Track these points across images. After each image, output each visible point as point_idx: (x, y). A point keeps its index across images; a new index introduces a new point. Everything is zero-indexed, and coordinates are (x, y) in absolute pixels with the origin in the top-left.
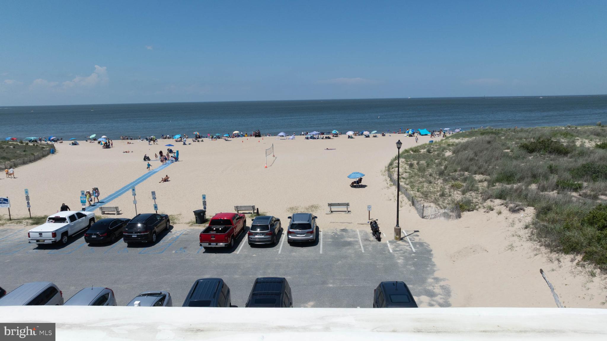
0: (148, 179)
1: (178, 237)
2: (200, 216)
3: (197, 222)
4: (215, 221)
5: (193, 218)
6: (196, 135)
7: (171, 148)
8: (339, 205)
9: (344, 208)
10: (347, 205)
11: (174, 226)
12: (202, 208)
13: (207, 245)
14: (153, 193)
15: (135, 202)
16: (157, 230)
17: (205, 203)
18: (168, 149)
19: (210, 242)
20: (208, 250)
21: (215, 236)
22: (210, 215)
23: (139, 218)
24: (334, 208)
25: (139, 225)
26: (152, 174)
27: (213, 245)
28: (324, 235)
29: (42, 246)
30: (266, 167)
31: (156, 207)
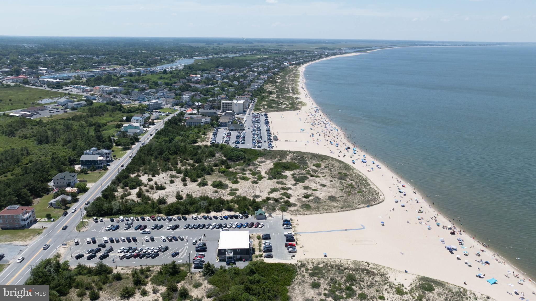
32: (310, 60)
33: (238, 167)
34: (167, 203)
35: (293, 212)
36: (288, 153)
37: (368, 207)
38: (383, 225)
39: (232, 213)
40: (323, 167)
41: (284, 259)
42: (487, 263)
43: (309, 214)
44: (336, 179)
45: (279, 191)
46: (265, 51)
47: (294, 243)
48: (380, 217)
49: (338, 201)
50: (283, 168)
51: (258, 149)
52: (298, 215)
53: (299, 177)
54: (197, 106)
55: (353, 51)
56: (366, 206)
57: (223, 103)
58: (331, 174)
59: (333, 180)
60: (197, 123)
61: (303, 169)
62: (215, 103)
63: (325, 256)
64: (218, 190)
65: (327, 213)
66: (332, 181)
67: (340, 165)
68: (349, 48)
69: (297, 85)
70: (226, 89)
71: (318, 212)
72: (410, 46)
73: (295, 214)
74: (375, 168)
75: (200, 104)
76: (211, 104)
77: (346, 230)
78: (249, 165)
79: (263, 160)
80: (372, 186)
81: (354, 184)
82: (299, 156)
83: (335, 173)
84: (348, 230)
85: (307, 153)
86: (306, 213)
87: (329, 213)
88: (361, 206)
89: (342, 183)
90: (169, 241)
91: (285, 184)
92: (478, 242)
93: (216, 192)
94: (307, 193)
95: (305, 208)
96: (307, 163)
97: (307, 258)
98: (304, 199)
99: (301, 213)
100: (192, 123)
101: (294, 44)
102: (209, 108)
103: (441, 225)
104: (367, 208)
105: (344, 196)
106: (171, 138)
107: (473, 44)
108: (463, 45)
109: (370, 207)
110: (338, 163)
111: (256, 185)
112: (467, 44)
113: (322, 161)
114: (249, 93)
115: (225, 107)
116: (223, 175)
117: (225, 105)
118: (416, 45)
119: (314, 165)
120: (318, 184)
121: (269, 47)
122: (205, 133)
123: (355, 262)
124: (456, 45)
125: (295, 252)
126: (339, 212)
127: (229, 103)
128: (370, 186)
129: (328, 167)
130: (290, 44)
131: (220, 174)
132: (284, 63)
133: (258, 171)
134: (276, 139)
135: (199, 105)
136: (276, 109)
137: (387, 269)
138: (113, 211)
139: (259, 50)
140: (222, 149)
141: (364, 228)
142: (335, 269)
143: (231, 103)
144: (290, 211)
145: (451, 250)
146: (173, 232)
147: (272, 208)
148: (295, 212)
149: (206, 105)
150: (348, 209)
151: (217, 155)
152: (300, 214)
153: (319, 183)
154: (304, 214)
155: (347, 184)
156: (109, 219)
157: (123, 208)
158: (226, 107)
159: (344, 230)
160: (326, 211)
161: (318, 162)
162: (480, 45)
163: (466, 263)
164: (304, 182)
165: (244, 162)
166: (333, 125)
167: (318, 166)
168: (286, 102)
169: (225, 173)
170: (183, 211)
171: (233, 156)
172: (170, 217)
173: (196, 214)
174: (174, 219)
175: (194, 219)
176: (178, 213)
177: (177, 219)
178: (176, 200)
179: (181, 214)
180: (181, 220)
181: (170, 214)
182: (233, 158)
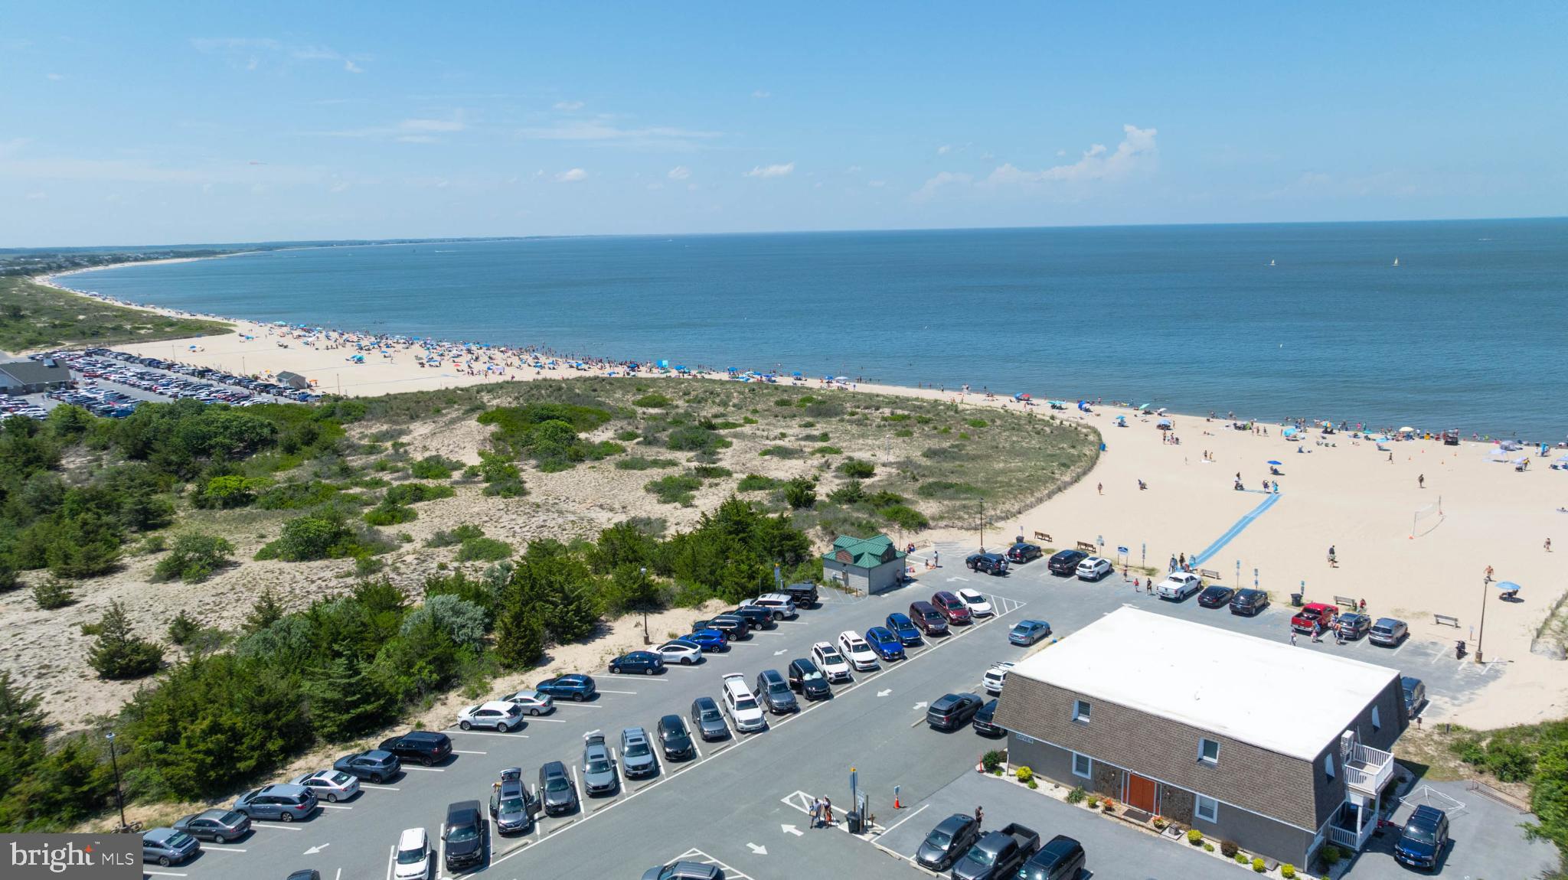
0: (1244, 531)
1: (1273, 614)
2: (1297, 600)
3: (1293, 604)
4: (1307, 610)
5: (1290, 600)
6: (1326, 428)
7: (1275, 467)
8: (1447, 618)
9: (1453, 623)
10: (1456, 620)
11: (1272, 603)
12: (1300, 592)
13: (1297, 627)
14: (1256, 570)
15: (1238, 574)
16: (1257, 604)
17: (1303, 589)
18: (1272, 469)
19: (1300, 625)
20: (1298, 631)
21: (1304, 621)
22: (1305, 600)
23: (1243, 591)
24: (1441, 620)
25: (1242, 598)
26: (1247, 523)
27: (1302, 628)
28: (1410, 643)
29: (1164, 598)
30: (1411, 538)
31: (1256, 583)
34: (59, 726)
40: (680, 403)
44: (809, 419)
52: (996, 525)
53: (669, 438)
58: (754, 411)
61: (631, 419)
64: (368, 559)
65: (1059, 490)
71: (1037, 495)
73: (978, 521)
78: (339, 454)
81: (902, 412)
82: (540, 388)
83: (762, 406)
86: (1009, 508)
87: (1064, 487)
89: (859, 423)
91: (671, 464)
93: (367, 568)
94: (825, 463)
96: (603, 403)
111: (533, 499)
113: (646, 391)
128: (962, 408)
129: (702, 399)
131: (223, 513)
133: (428, 460)
134: (298, 383)
136: (129, 339)
150: (1082, 464)
151: (73, 462)
153: (784, 435)
154: (1013, 515)
160: (1051, 486)
161: (640, 396)
164: (731, 443)
165: (291, 451)
169: (262, 500)
170: (337, 706)
171: (204, 437)
172: (288, 782)
173: (453, 697)
174: (335, 786)
175: (510, 730)
176: (299, 743)
177: (363, 786)
178: (114, 686)
179: (331, 739)
180: (404, 775)
181: (242, 766)
182: (212, 442)
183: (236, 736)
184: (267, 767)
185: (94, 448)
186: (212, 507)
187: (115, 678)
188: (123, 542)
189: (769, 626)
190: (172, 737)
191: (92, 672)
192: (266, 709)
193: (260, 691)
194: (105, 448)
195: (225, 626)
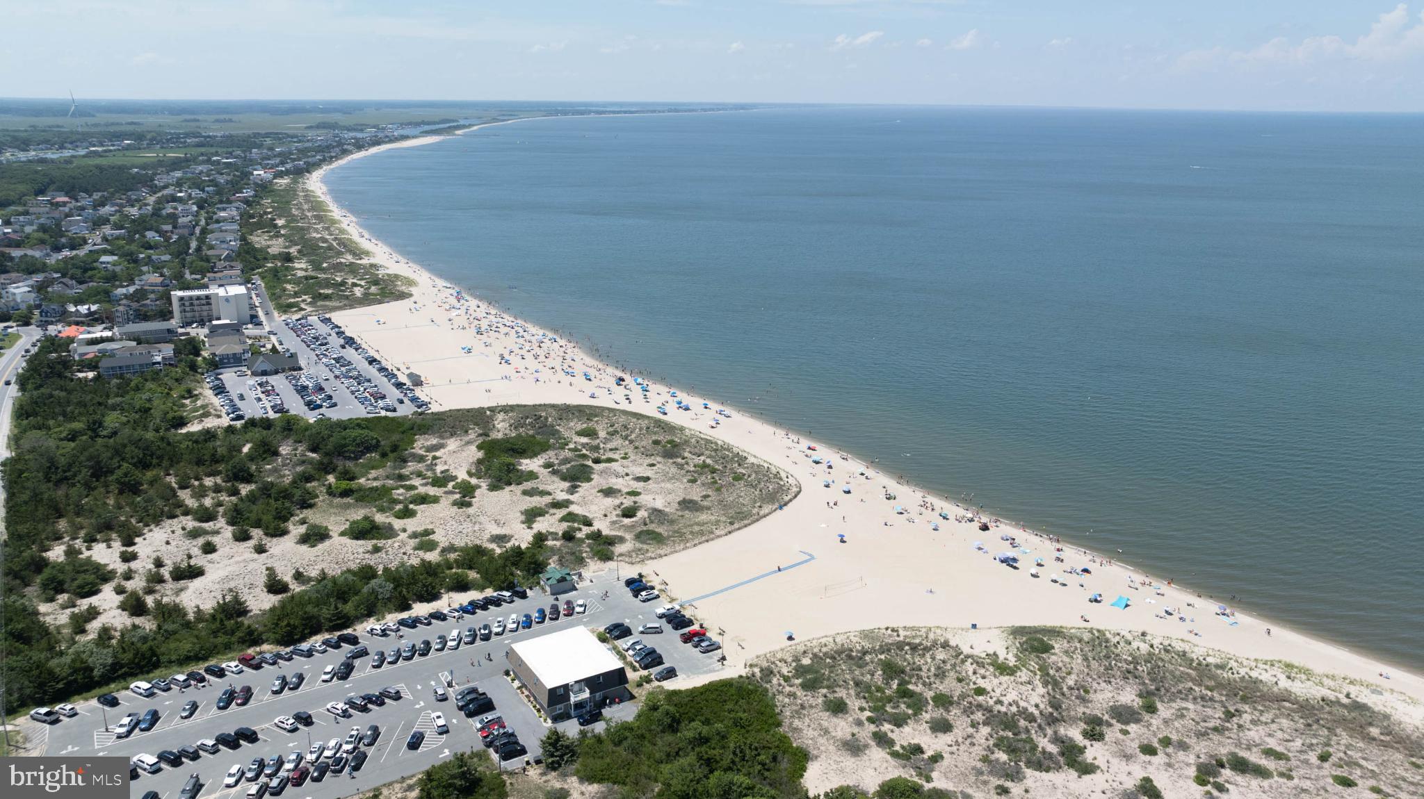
15: (688, 609)
32: (320, 160)
33: (373, 473)
34: (251, 611)
35: (631, 557)
36: (488, 413)
37: (781, 508)
38: (843, 541)
39: (474, 595)
40: (602, 434)
41: (706, 672)
42: (1086, 571)
43: (672, 553)
44: (659, 459)
45: (547, 513)
46: (159, 139)
47: (696, 627)
48: (823, 525)
49: (708, 508)
50: (511, 453)
51: (390, 414)
52: (646, 562)
53: (567, 469)
54: (86, 316)
55: (417, 131)
56: (774, 507)
57: (182, 299)
58: (636, 448)
59: (655, 462)
60: (140, 365)
61: (563, 448)
62: (148, 302)
63: (790, 638)
64: (381, 543)
65: (707, 541)
66: (653, 465)
67: (644, 423)
68: (403, 125)
69: (342, 231)
70: (142, 256)
71: (688, 545)
72: (551, 115)
73: (638, 560)
74: (721, 418)
75: (94, 308)
76: (135, 305)
77: (779, 570)
78: (405, 461)
79: (434, 441)
80: (751, 460)
81: (709, 461)
82: (527, 417)
83: (644, 443)
84: (785, 569)
85: (540, 405)
86: (662, 552)
87: (712, 539)
88: (765, 510)
89: (681, 467)
90: (362, 711)
91: (549, 494)
92: (1037, 535)
93: (377, 550)
94: (622, 503)
95: (652, 539)
96: (558, 431)
97: (759, 654)
98: (627, 521)
99: (649, 555)
100: (120, 367)
101: (235, 117)
102: (132, 317)
103: (951, 517)
104: (778, 511)
105: (710, 493)
106: (94, 422)
107: (689, 108)
108: (669, 111)
109: (785, 508)
110: (635, 420)
111: (471, 510)
112: (675, 108)
113: (592, 420)
114: (232, 264)
115: (188, 309)
116: (349, 500)
117: (187, 303)
118: (565, 113)
119: (580, 434)
120: (627, 478)
121: (160, 126)
122: (189, 391)
123: (866, 635)
124: (654, 111)
125: (716, 649)
126: (730, 533)
127: (198, 298)
128: (747, 461)
129: (616, 432)
130: (222, 117)
131: (337, 500)
132: (255, 173)
133: (442, 472)
134: (417, 381)
135: (90, 314)
136: (346, 302)
137: (939, 631)
138: (96, 672)
139: (139, 137)
140: (290, 430)
141: (812, 558)
142: (842, 659)
143: (208, 297)
144: (621, 555)
145: (1010, 562)
146: (347, 684)
147: (573, 558)
148: (634, 555)
149: (121, 308)
150: (746, 522)
151: (285, 450)
152: (651, 558)
153: (627, 475)
154: (661, 556)
155: (695, 466)
156: (94, 702)
157: (126, 657)
158: (193, 311)
159: (775, 572)
160: (704, 538)
161: (585, 425)
162: (705, 110)
163: (1055, 581)
164: (592, 479)
165: (384, 455)
166: (532, 329)
167: (591, 433)
168: (355, 281)
169: (355, 495)
170: (331, 620)
171: (345, 446)
172: (305, 646)
173: (372, 620)
174: (319, 648)
175: (381, 636)
176: (316, 631)
177: (328, 648)
178: (271, 596)
179: (327, 631)
180: (341, 647)
181: (296, 637)
182: (346, 449)
183: (295, 627)
184: (303, 638)
185: (296, 442)
186: (334, 496)
187: (272, 593)
188: (292, 515)
189: (498, 605)
190: (277, 625)
191: (265, 590)
192: (307, 618)
193: (305, 613)
194: (300, 442)
195: (312, 575)
